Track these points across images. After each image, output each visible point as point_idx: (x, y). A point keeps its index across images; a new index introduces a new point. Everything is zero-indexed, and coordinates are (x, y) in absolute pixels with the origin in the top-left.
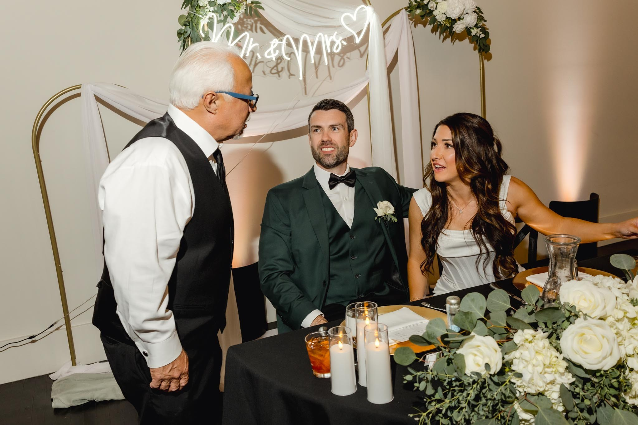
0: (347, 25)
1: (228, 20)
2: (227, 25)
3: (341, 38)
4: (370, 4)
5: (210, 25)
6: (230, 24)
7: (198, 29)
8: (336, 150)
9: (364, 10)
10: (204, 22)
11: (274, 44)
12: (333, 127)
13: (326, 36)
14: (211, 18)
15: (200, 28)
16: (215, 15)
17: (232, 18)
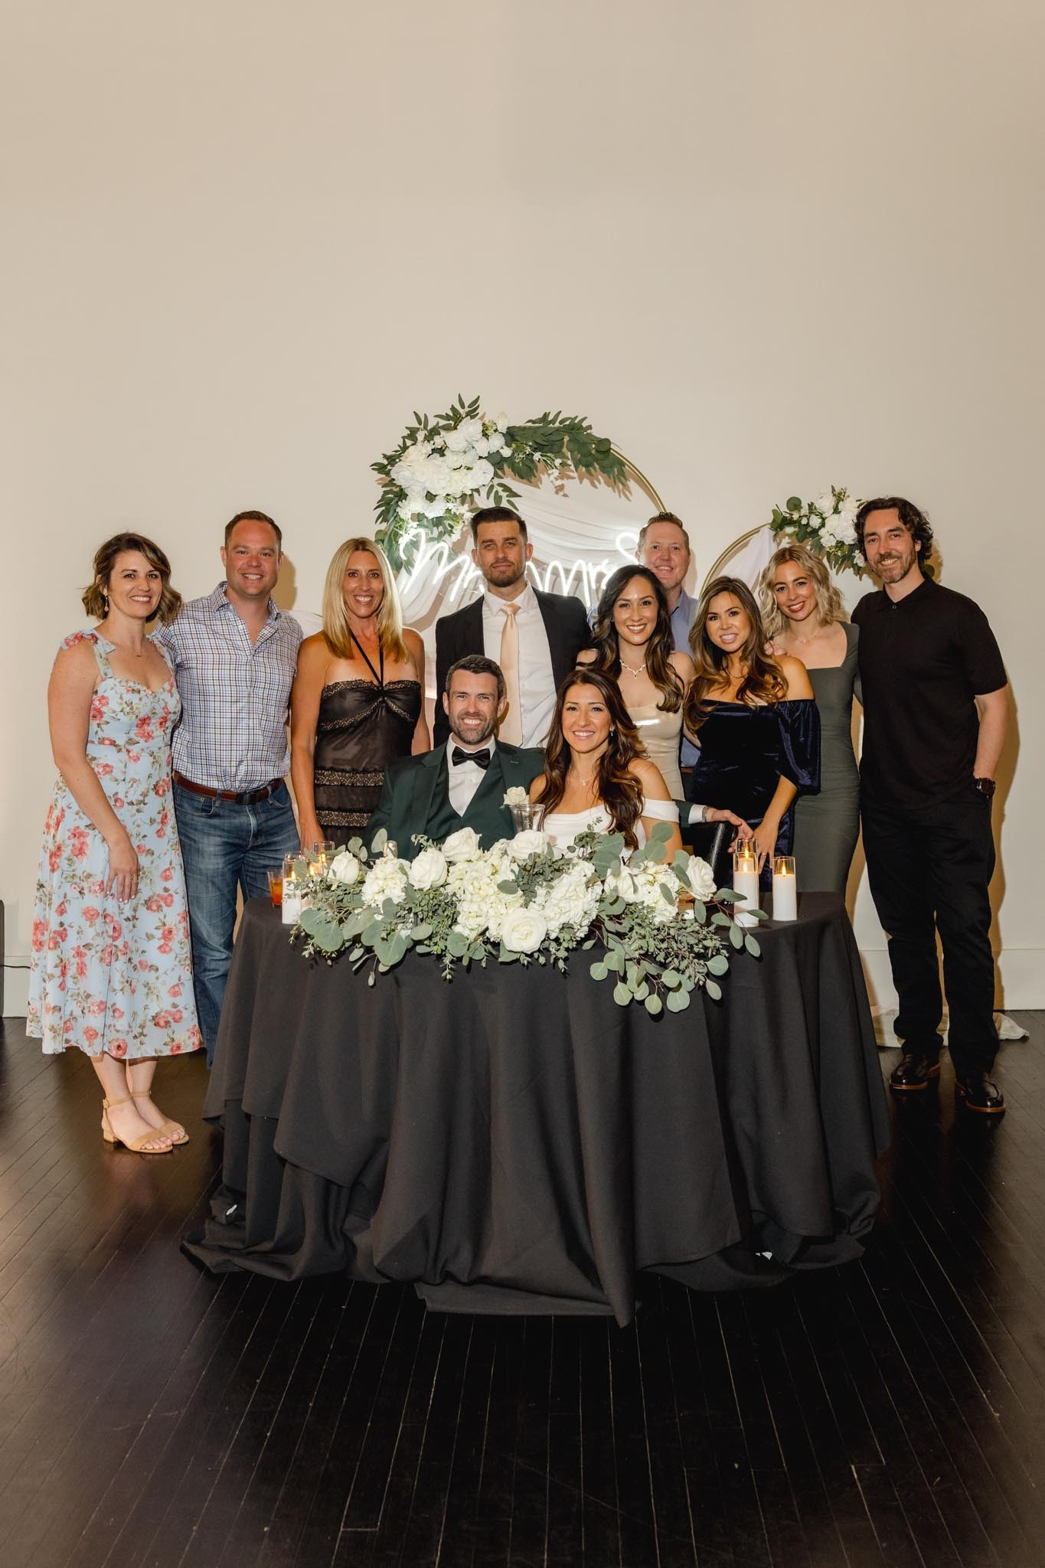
0: (626, 550)
1: (444, 538)
2: (442, 544)
5: (414, 544)
6: (445, 546)
7: (397, 549)
8: (483, 723)
10: (403, 541)
12: (482, 696)
13: (590, 564)
14: (417, 536)
15: (401, 548)
16: (422, 531)
17: (450, 536)
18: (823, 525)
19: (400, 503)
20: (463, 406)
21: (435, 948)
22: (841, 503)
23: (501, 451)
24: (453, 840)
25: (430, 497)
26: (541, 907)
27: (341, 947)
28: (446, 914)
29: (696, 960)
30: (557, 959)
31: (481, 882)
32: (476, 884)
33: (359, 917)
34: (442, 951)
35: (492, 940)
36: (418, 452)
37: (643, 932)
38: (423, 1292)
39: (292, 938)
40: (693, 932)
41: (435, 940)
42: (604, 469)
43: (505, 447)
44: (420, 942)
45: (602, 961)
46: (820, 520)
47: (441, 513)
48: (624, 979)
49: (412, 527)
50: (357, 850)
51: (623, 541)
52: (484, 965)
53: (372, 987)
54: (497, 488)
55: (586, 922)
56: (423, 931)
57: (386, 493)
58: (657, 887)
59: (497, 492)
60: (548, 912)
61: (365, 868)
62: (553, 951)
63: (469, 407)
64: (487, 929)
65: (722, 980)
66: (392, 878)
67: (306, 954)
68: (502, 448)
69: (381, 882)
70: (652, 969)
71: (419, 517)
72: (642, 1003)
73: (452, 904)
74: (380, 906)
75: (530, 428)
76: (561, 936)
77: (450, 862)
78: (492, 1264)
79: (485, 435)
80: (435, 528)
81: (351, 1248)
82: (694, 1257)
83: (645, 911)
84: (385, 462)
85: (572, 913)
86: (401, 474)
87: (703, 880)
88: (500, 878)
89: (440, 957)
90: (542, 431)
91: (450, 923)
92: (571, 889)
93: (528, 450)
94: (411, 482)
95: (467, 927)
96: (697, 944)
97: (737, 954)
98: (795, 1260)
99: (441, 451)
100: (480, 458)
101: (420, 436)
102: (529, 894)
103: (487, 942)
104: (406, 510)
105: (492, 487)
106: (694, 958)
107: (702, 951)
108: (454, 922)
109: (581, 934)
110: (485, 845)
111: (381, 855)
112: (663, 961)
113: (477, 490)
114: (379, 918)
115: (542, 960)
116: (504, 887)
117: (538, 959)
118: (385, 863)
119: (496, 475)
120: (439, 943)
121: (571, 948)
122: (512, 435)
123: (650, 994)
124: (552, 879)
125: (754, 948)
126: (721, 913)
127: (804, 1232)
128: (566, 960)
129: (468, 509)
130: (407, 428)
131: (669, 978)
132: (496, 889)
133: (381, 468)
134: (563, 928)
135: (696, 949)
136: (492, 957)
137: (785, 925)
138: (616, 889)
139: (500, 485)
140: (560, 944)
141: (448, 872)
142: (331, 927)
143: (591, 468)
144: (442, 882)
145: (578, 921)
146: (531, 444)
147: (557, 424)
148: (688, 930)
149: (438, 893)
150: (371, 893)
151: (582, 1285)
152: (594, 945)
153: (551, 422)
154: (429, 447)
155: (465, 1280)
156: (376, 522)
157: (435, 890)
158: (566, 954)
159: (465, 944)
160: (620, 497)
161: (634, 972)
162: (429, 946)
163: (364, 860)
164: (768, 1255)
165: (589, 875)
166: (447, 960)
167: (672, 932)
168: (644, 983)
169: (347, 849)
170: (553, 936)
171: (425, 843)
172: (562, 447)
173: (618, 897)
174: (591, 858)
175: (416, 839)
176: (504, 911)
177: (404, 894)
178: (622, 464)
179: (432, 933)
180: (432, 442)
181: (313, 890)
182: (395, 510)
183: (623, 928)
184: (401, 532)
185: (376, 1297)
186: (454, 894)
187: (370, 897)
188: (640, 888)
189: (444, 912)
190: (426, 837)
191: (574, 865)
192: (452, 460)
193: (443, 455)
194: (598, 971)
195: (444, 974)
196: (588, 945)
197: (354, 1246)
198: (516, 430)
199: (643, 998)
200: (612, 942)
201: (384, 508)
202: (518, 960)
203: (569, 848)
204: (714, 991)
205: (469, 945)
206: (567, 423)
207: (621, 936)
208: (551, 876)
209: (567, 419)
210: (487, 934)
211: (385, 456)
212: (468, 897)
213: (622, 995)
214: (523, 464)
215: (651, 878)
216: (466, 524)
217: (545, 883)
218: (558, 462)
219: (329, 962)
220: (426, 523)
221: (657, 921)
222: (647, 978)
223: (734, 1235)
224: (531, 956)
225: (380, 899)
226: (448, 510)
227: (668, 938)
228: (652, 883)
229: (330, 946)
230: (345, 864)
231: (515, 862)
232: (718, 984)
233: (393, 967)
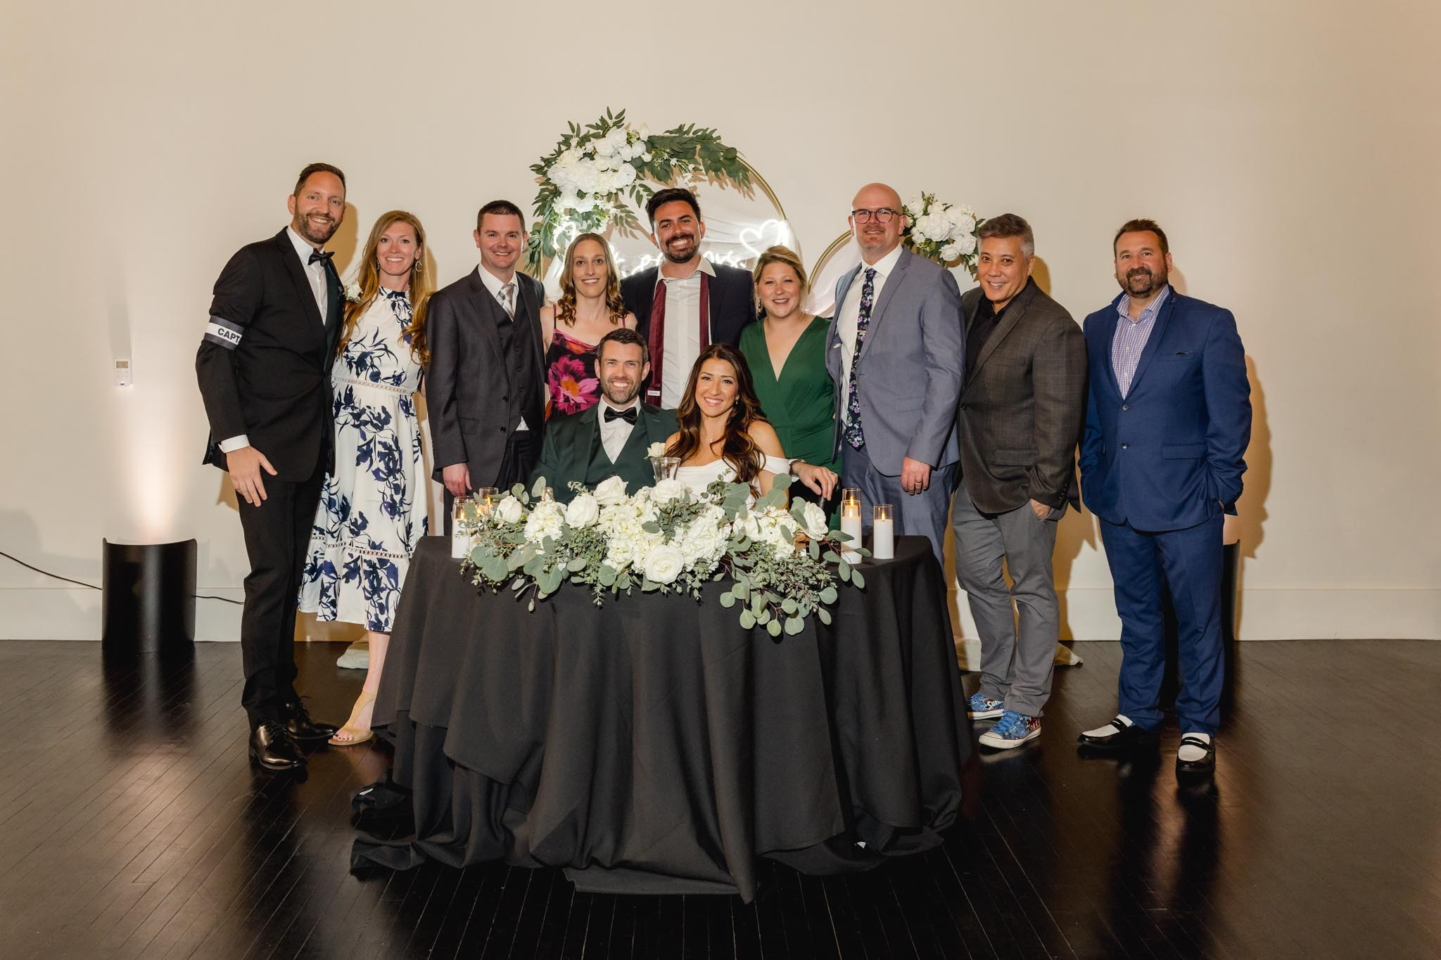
0: (750, 243)
3: (739, 259)
4: (786, 219)
7: (551, 239)
8: (630, 386)
9: (774, 226)
10: (557, 232)
11: (646, 261)
12: (629, 363)
13: (717, 255)
14: (569, 228)
15: (555, 238)
16: (573, 224)
17: (597, 228)
18: (914, 225)
19: (555, 199)
20: (611, 118)
21: (588, 579)
22: (930, 206)
23: (643, 157)
24: (603, 487)
25: (581, 195)
26: (679, 544)
27: (506, 578)
28: (597, 549)
29: (810, 591)
30: (692, 589)
31: (628, 523)
32: (623, 524)
33: (522, 552)
34: (594, 581)
35: (636, 572)
36: (571, 156)
37: (766, 566)
38: (571, 875)
39: (462, 570)
40: (808, 567)
41: (587, 572)
42: (730, 174)
43: (646, 153)
44: (575, 574)
45: (731, 591)
46: (912, 221)
47: (590, 209)
48: (749, 607)
49: (565, 220)
50: (520, 495)
51: (746, 236)
52: (629, 593)
53: (532, 612)
54: (638, 188)
55: (717, 558)
56: (578, 564)
57: (542, 190)
58: (778, 529)
59: (638, 191)
60: (685, 549)
61: (526, 510)
62: (689, 582)
63: (616, 118)
64: (632, 563)
65: (831, 608)
66: (551, 519)
67: (475, 582)
68: (643, 154)
69: (541, 522)
70: (773, 598)
71: (571, 212)
72: (764, 627)
73: (602, 541)
74: (541, 542)
75: (668, 137)
76: (696, 569)
77: (601, 506)
78: (634, 850)
79: (629, 142)
80: (585, 222)
81: (511, 837)
82: (805, 845)
83: (768, 549)
84: (543, 164)
85: (705, 550)
86: (556, 174)
87: (817, 523)
88: (644, 520)
89: (592, 586)
90: (678, 140)
91: (600, 557)
92: (704, 530)
93: (666, 156)
94: (565, 182)
95: (615, 561)
96: (811, 577)
97: (844, 586)
98: (886, 848)
99: (591, 156)
100: (625, 162)
101: (574, 142)
102: (669, 534)
103: (632, 574)
104: (560, 206)
105: (634, 187)
106: (809, 589)
107: (816, 583)
108: (604, 556)
109: (713, 568)
110: (631, 491)
111: (539, 499)
112: (783, 591)
113: (621, 190)
114: (541, 553)
115: (679, 590)
116: (648, 527)
117: (675, 589)
118: (545, 505)
119: (638, 177)
120: (592, 574)
121: (704, 579)
122: (652, 143)
123: (771, 620)
124: (689, 520)
125: (859, 581)
126: (831, 551)
127: (894, 824)
128: (700, 590)
129: (613, 205)
130: (562, 135)
131: (788, 606)
132: (641, 529)
133: (538, 169)
134: (697, 563)
135: (811, 582)
136: (636, 586)
137: (884, 562)
138: (743, 529)
139: (641, 185)
140: (695, 576)
141: (599, 514)
142: (497, 561)
143: (719, 173)
144: (593, 523)
145: (710, 557)
146: (668, 151)
147: (691, 135)
148: (804, 565)
149: (591, 531)
150: (533, 531)
151: (710, 868)
152: (724, 577)
153: (685, 133)
154: (581, 152)
155: (608, 865)
156: (534, 215)
157: (589, 529)
158: (700, 585)
159: (614, 575)
160: (745, 197)
161: (758, 601)
162: (583, 577)
163: (525, 503)
164: (862, 844)
165: (720, 517)
166: (598, 589)
167: (791, 566)
168: (766, 610)
169: (511, 494)
170: (689, 569)
171: (579, 489)
172: (694, 154)
173: (745, 537)
174: (721, 504)
175: (572, 485)
176: (647, 547)
177: (561, 532)
178: (747, 170)
179: (586, 566)
180: (583, 148)
181: (481, 528)
182: (551, 205)
183: (749, 562)
184: (555, 225)
185: (531, 879)
186: (605, 533)
187: (532, 535)
188: (763, 528)
189: (595, 548)
190: (580, 484)
191: (707, 509)
192: (600, 163)
193: (592, 159)
194: (727, 600)
195: (595, 602)
196: (718, 577)
197: (512, 837)
198: (656, 139)
199: (765, 623)
200: (739, 575)
201: (540, 203)
202: (658, 590)
203: (702, 494)
204: (826, 617)
205: (617, 576)
206: (700, 134)
207: (747, 569)
208: (688, 518)
209: (699, 130)
210: (632, 567)
211: (542, 159)
212: (617, 535)
213: (746, 620)
214: (661, 168)
215: (773, 521)
216: (611, 218)
217: (682, 524)
218: (691, 166)
219: (495, 591)
220: (577, 217)
221: (778, 557)
222: (769, 606)
223: (839, 826)
224: (670, 585)
225: (541, 536)
226: (596, 206)
227: (787, 572)
228: (774, 525)
229: (496, 577)
230: (510, 506)
231: (657, 506)
232: (828, 611)
233: (550, 596)
